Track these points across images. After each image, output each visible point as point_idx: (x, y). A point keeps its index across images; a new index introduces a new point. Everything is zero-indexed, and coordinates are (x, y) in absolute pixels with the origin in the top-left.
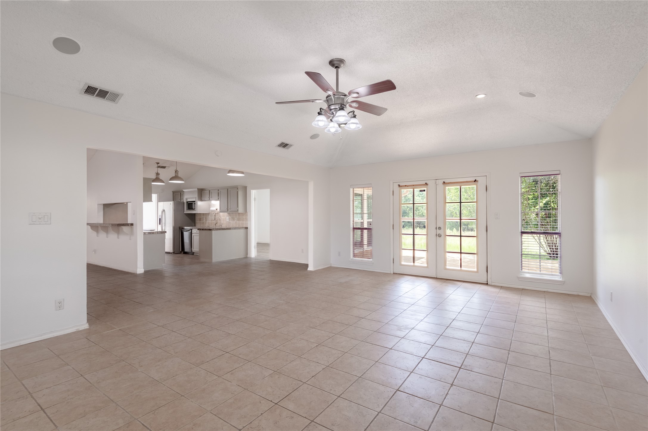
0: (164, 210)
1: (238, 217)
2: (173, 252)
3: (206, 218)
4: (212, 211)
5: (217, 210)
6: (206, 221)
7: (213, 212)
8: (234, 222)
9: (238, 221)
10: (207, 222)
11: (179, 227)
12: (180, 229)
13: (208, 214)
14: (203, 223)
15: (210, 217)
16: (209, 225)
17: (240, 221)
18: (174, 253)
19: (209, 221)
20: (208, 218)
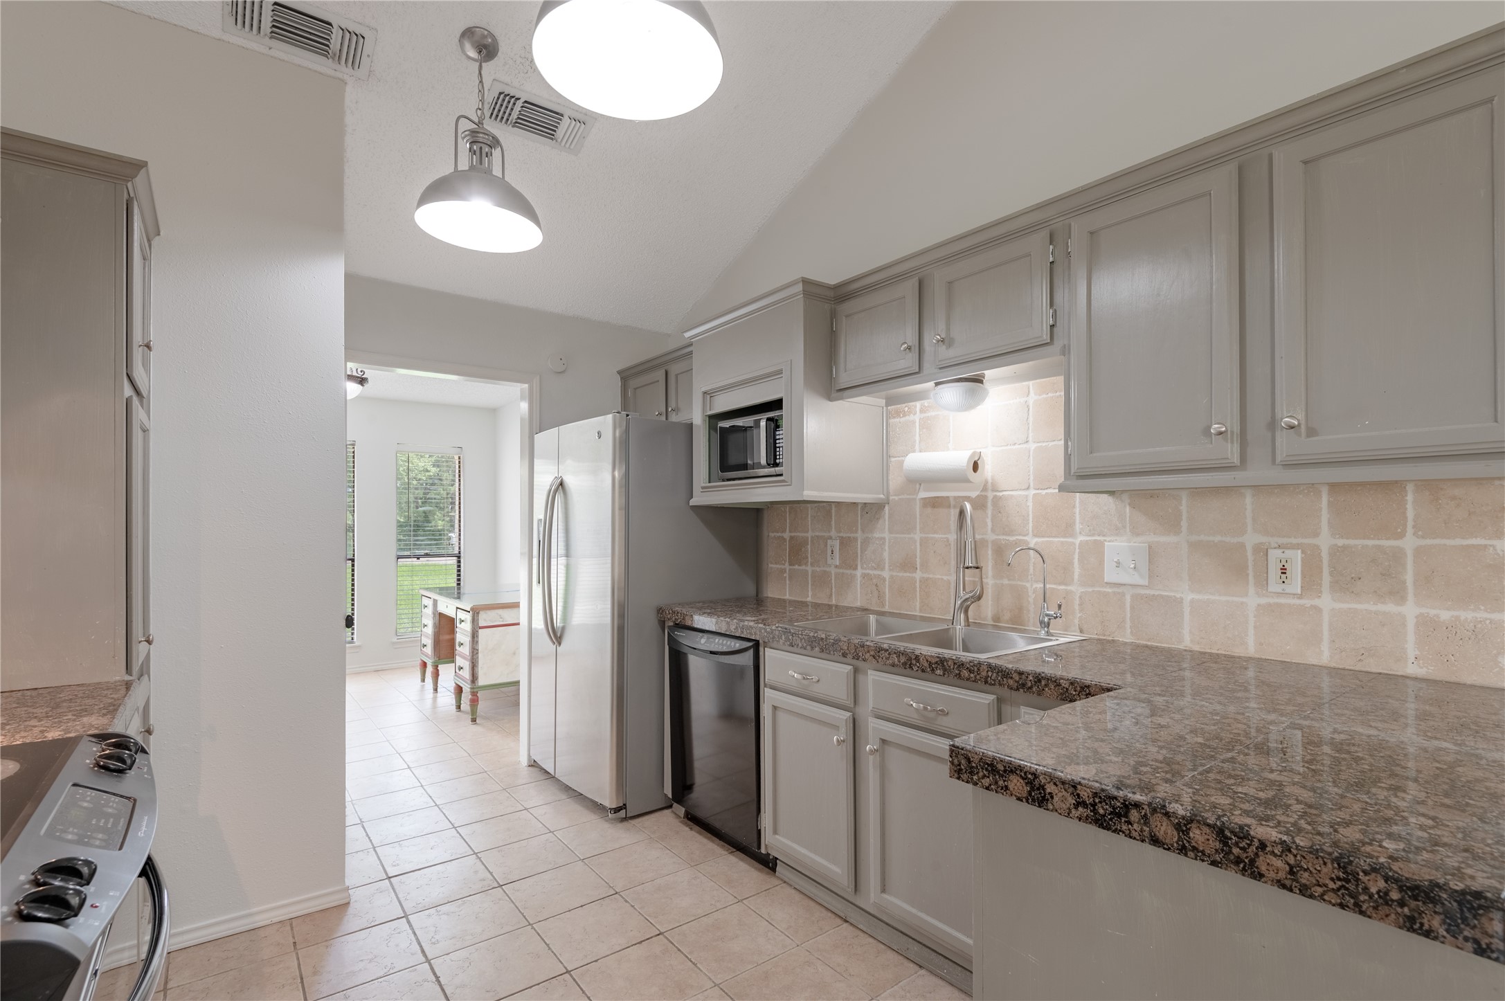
0: (561, 484)
1: (1325, 541)
2: (617, 810)
3: (845, 543)
4: (917, 480)
5: (975, 467)
6: (849, 562)
7: (923, 494)
8: (1252, 600)
9: (1345, 584)
10: (859, 572)
11: (660, 611)
12: (662, 623)
13: (872, 510)
14: (822, 580)
15: (883, 532)
16: (881, 596)
17: (1398, 594)
18: (622, 814)
19: (880, 566)
20: (866, 542)
